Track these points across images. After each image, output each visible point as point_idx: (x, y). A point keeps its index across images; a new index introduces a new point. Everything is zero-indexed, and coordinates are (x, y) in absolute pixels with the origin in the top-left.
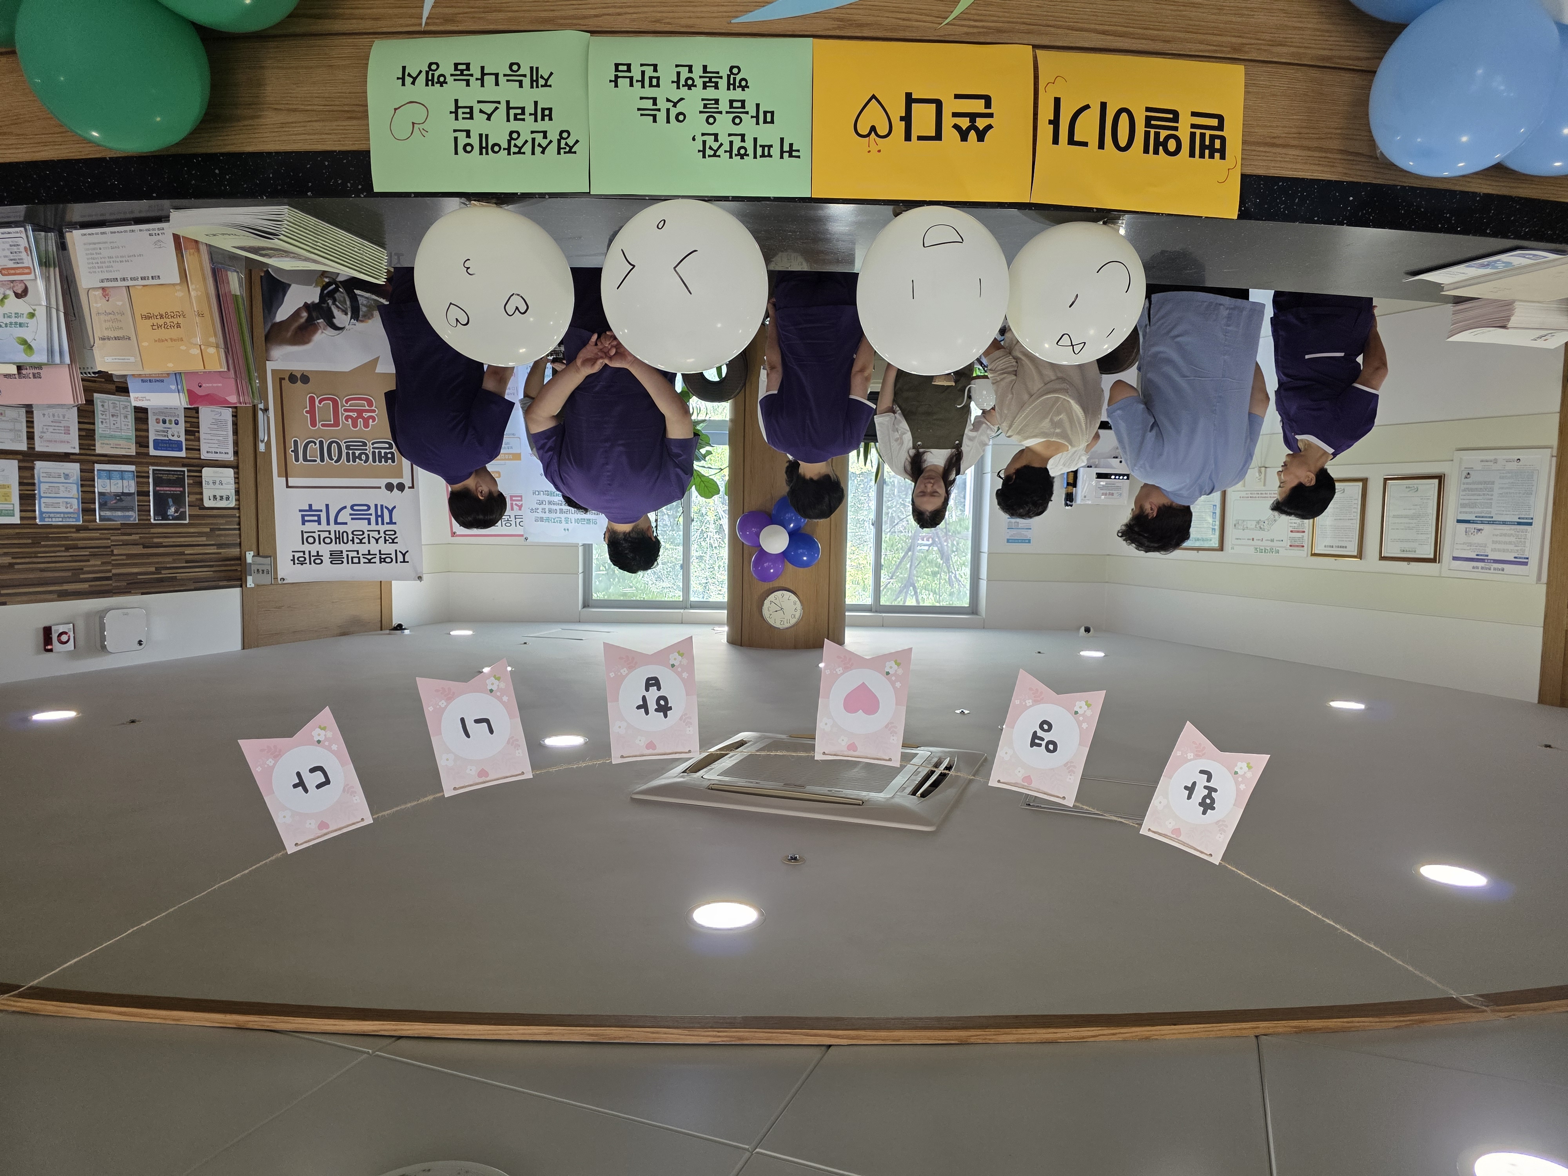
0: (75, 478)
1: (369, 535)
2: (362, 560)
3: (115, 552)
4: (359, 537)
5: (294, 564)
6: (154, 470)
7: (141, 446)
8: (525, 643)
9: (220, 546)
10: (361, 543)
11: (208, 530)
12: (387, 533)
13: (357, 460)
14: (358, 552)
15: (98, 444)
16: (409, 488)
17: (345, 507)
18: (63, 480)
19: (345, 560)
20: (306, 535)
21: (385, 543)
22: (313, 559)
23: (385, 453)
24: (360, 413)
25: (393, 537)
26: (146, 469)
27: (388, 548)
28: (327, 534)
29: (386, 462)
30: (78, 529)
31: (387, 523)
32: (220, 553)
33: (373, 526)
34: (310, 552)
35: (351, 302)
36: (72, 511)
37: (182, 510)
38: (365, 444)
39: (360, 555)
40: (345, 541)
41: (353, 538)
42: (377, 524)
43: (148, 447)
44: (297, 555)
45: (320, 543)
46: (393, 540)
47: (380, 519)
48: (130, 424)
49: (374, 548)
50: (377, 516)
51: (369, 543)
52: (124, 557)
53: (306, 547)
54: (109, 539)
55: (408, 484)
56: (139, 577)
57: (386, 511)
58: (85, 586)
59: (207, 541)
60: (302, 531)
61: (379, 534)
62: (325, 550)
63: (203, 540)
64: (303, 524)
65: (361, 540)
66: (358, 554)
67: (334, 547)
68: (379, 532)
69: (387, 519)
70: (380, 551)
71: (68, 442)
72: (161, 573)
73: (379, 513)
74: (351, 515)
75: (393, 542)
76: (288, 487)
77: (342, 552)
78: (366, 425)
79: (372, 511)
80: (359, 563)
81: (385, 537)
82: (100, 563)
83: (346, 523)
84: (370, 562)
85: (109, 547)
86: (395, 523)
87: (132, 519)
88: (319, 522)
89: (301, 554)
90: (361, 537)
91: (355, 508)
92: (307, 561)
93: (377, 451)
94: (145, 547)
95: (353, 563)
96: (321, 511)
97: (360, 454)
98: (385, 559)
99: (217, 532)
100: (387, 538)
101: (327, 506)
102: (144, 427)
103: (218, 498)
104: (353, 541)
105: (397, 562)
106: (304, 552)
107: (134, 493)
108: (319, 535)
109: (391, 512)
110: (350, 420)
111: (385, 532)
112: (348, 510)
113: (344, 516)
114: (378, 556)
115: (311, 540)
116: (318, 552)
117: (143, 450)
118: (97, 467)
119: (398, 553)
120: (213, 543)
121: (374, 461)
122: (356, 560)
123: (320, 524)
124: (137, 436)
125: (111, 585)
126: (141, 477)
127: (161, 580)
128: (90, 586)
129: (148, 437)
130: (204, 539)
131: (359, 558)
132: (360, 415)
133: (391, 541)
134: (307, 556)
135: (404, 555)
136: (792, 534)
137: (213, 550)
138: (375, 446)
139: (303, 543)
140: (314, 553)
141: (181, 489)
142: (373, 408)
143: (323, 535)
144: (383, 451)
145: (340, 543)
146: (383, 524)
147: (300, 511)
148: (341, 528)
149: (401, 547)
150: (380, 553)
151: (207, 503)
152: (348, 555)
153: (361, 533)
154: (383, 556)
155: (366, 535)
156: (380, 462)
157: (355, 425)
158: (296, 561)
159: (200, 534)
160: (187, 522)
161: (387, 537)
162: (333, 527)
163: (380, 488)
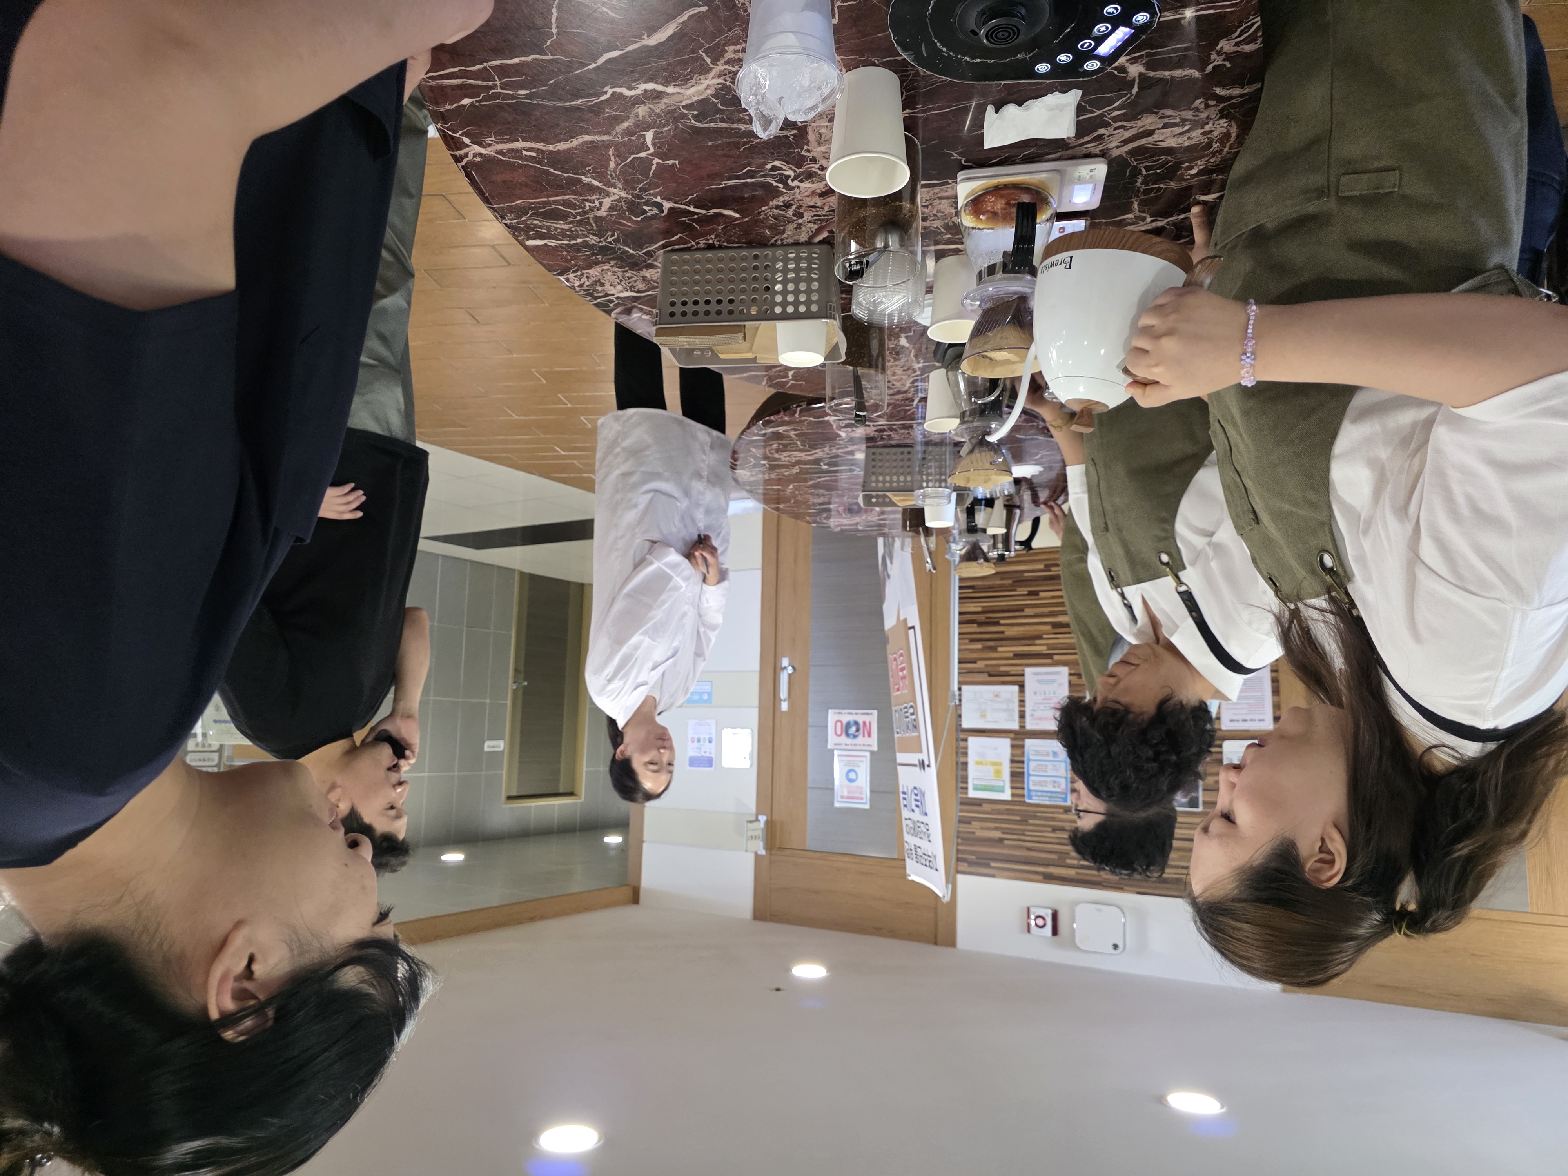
18: (1051, 758)
36: (1060, 790)
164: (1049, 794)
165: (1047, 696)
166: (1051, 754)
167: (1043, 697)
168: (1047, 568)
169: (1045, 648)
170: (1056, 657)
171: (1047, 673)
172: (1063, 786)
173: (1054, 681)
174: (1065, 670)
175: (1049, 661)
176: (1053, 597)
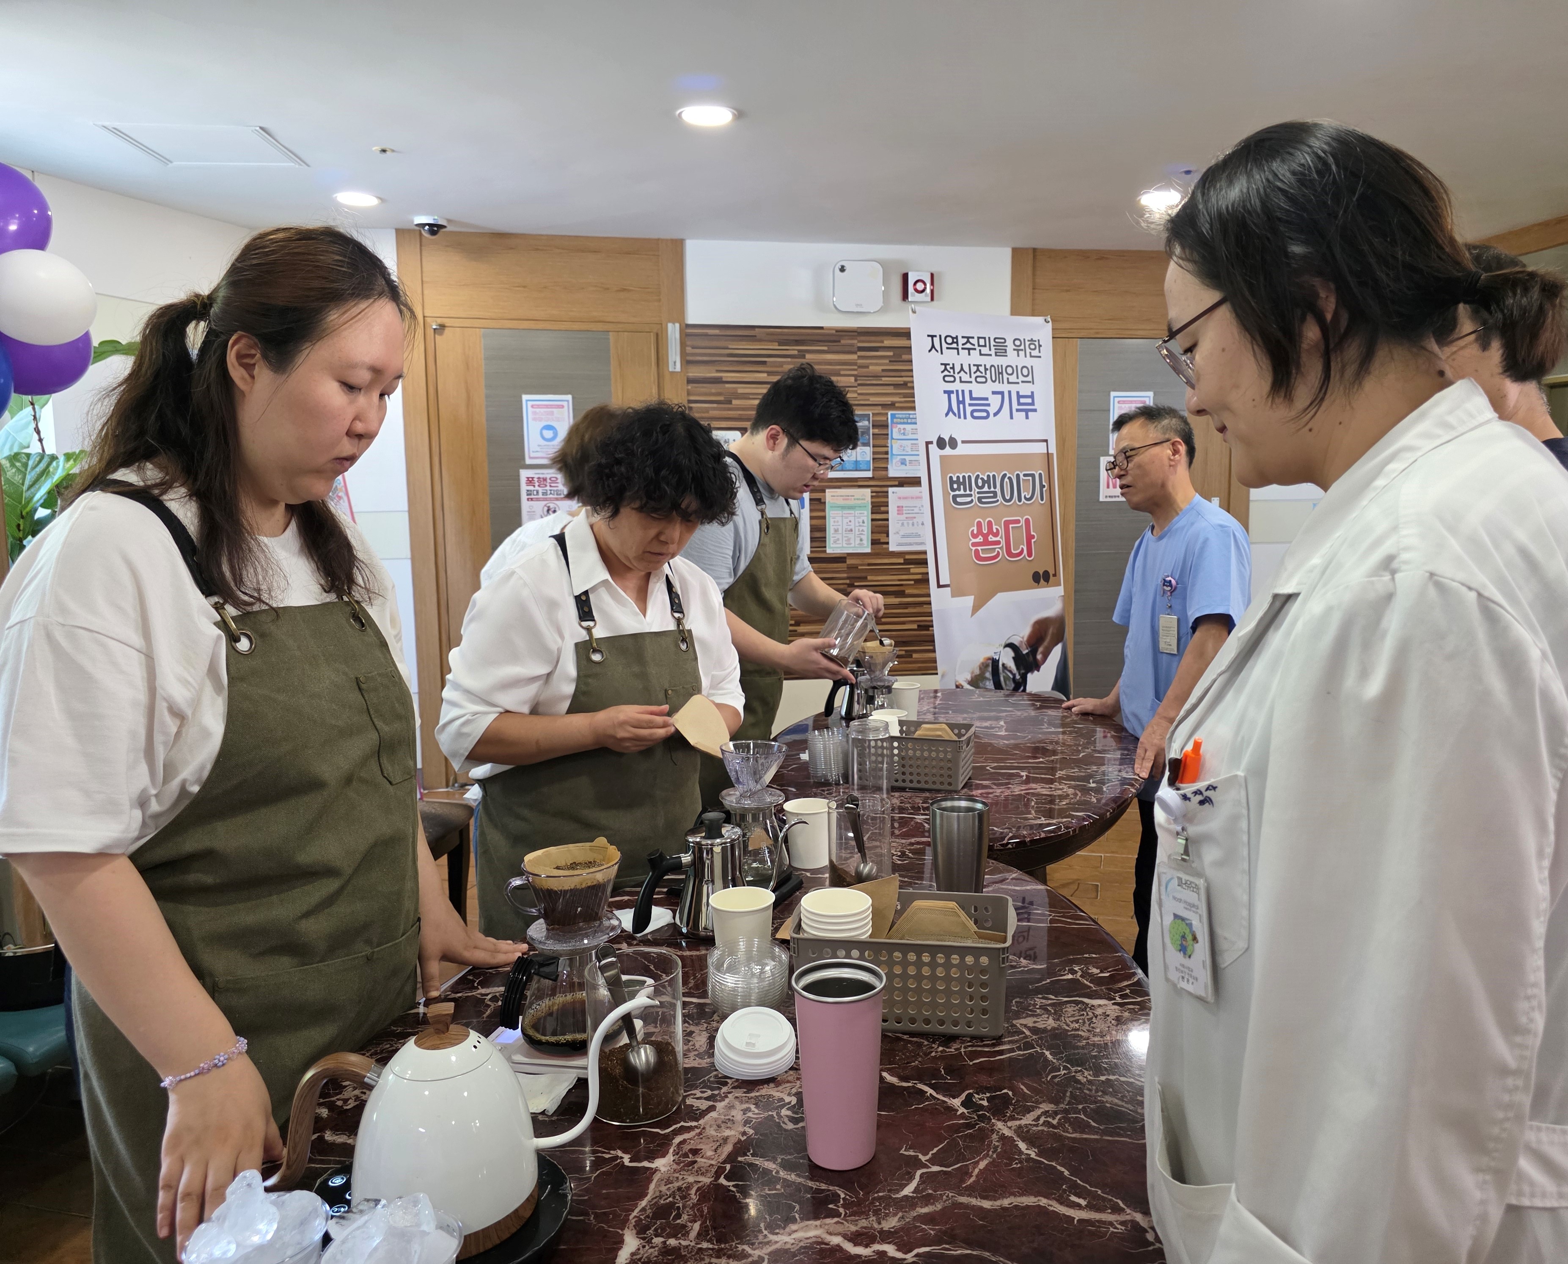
0: (894, 461)
3: (852, 379)
10: (978, 366)
11: (734, 402)
13: (986, 479)
15: (869, 499)
17: (995, 414)
18: (908, 458)
19: (993, 343)
24: (986, 542)
25: (946, 373)
27: (950, 356)
29: (958, 477)
30: (892, 406)
32: (718, 371)
33: (966, 387)
35: (999, 681)
36: (899, 426)
38: (980, 499)
39: (978, 348)
41: (986, 373)
48: (832, 523)
50: (963, 402)
52: (842, 372)
53: (1029, 362)
54: (859, 394)
55: (933, 448)
57: (955, 409)
58: (888, 342)
62: (1012, 359)
66: (980, 350)
69: (954, 397)
70: (958, 354)
71: (900, 498)
73: (961, 406)
74: (989, 405)
75: (946, 365)
78: (979, 525)
79: (969, 409)
80: (979, 338)
82: (871, 367)
83: (994, 393)
84: (968, 338)
85: (859, 385)
90: (978, 374)
91: (984, 414)
92: (1027, 343)
93: (968, 492)
95: (985, 338)
96: (1018, 410)
97: (983, 487)
98: (953, 342)
102: (815, 522)
104: (986, 369)
109: (950, 409)
110: (995, 531)
112: (992, 410)
113: (995, 401)
114: (960, 346)
115: (1025, 372)
117: (817, 495)
118: (869, 474)
119: (939, 349)
120: (727, 386)
121: (969, 477)
122: (982, 342)
123: (1018, 393)
124: (824, 510)
125: (860, 342)
128: (883, 342)
129: (811, 510)
130: (740, 391)
131: (979, 346)
132: (985, 536)
133: (948, 367)
138: (969, 499)
142: (974, 549)
143: (1013, 378)
144: (962, 492)
147: (1035, 410)
148: (998, 387)
150: (958, 349)
154: (954, 345)
155: (974, 376)
156: (964, 477)
157: (990, 524)
162: (1005, 388)
163: (963, 442)
164: (909, 421)
165: (911, 522)
166: (907, 463)
167: (915, 521)
168: (909, 654)
169: (912, 571)
170: (902, 561)
171: (910, 544)
172: (895, 430)
173: (903, 536)
174: (892, 548)
175: (907, 557)
176: (903, 623)
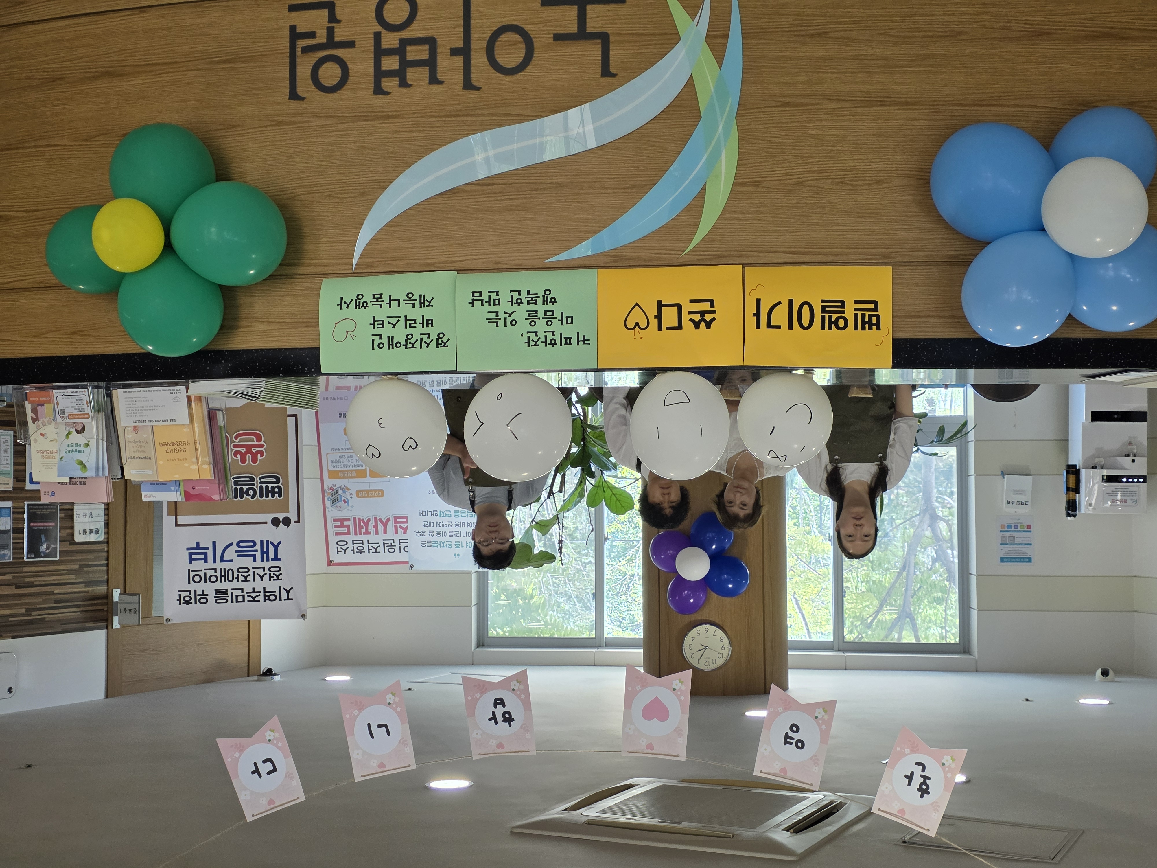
1: (254, 572)
2: (247, 598)
4: (244, 575)
5: (180, 604)
6: (29, 505)
7: (18, 481)
8: (410, 689)
9: (88, 584)
10: (246, 580)
11: (76, 567)
12: (272, 569)
13: (245, 496)
14: (242, 589)
16: (295, 522)
17: (231, 544)
19: (229, 599)
20: (192, 574)
21: (270, 580)
22: (198, 598)
23: (272, 487)
24: (249, 448)
25: (277, 573)
26: (21, 504)
27: (273, 586)
28: (212, 572)
29: (273, 496)
31: (272, 560)
32: (87, 592)
33: (258, 563)
34: (195, 591)
37: (53, 546)
38: (253, 479)
39: (245, 593)
40: (230, 579)
41: (238, 575)
42: (262, 560)
43: (24, 481)
44: (183, 594)
45: (206, 582)
46: (278, 576)
47: (265, 555)
48: (9, 458)
49: (258, 585)
50: (262, 553)
51: (254, 580)
53: (193, 587)
55: (293, 517)
56: (11, 619)
57: (271, 547)
59: (76, 578)
60: (189, 570)
61: (264, 570)
62: (210, 589)
63: (72, 578)
64: (190, 562)
65: (246, 577)
66: (242, 592)
67: (220, 585)
68: (264, 568)
69: (272, 555)
70: (264, 588)
72: (30, 615)
73: (265, 549)
74: (237, 551)
75: (278, 579)
76: (177, 525)
77: (226, 590)
78: (254, 460)
79: (258, 547)
80: (243, 601)
81: (270, 574)
83: (231, 561)
84: (254, 600)
86: (280, 559)
87: (7, 558)
88: (206, 560)
89: (187, 594)
90: (246, 575)
91: (241, 544)
92: (193, 601)
93: (264, 485)
94: (17, 587)
95: (237, 601)
96: (208, 548)
97: (248, 490)
98: (269, 596)
99: (85, 569)
100: (272, 575)
101: (214, 543)
102: (21, 460)
103: (88, 532)
104: (238, 578)
105: (281, 600)
106: (190, 591)
107: (9, 531)
108: (205, 574)
109: (276, 547)
110: (239, 456)
111: (269, 570)
112: (235, 547)
113: (231, 554)
114: (262, 594)
115: (197, 579)
116: (203, 591)
117: (19, 485)
119: (283, 590)
120: (81, 580)
121: (261, 496)
122: (240, 599)
123: (206, 562)
124: (15, 471)
126: (17, 512)
127: (31, 622)
129: (25, 471)
130: (73, 576)
131: (243, 596)
132: (249, 451)
133: (275, 577)
134: (193, 595)
135: (288, 592)
136: (714, 558)
137: (81, 588)
138: (263, 480)
139: (189, 582)
140: (199, 592)
141: (53, 524)
142: (262, 443)
143: (210, 573)
144: (270, 486)
145: (225, 581)
146: (268, 560)
147: (188, 549)
148: (227, 566)
149: (285, 584)
150: (265, 591)
151: (78, 538)
152: (232, 594)
153: (246, 570)
154: (267, 594)
155: (251, 572)
156: (267, 496)
157: (243, 461)
158: (182, 601)
159: (69, 572)
160: (57, 559)
161: (272, 573)
162: (219, 565)
163: (266, 523)
